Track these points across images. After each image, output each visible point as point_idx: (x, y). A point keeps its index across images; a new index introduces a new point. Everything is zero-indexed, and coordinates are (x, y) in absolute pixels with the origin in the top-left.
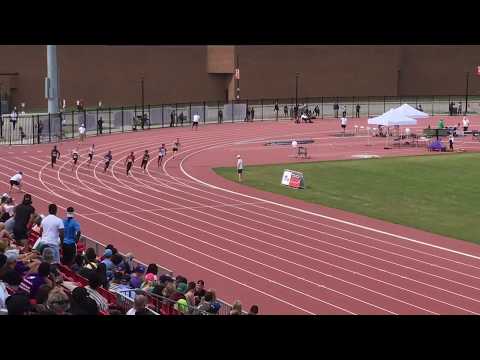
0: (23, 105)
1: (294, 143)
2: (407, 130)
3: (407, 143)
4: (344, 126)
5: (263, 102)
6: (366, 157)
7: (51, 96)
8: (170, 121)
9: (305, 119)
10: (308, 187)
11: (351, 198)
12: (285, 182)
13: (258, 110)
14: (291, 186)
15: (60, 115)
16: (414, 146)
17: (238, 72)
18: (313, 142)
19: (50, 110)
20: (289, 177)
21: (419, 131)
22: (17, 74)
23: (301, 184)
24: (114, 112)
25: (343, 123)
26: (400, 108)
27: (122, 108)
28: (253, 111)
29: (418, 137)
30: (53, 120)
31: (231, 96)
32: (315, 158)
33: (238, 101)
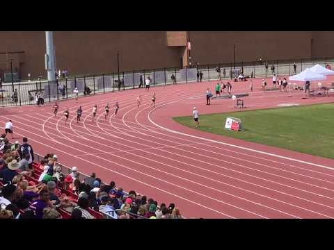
0: (29, 75)
1: (234, 97)
2: (320, 84)
3: (320, 94)
4: (274, 82)
5: (209, 66)
6: (289, 105)
7: (50, 68)
8: (140, 83)
9: (242, 79)
10: (245, 130)
11: (278, 136)
12: (228, 126)
13: (205, 73)
14: (232, 129)
15: (57, 82)
16: (325, 96)
17: (189, 44)
18: (248, 95)
19: (49, 78)
20: (231, 123)
21: (329, 85)
22: (23, 52)
23: (240, 127)
24: (97, 78)
25: (274, 80)
26: (313, 67)
27: (103, 75)
28: (201, 74)
29: (328, 89)
30: (52, 85)
31: (185, 63)
32: (249, 108)
33: (190, 67)
